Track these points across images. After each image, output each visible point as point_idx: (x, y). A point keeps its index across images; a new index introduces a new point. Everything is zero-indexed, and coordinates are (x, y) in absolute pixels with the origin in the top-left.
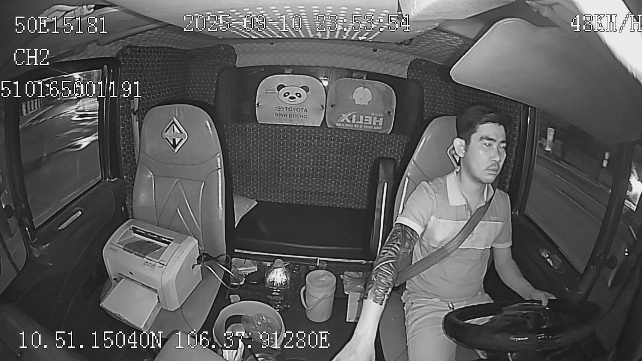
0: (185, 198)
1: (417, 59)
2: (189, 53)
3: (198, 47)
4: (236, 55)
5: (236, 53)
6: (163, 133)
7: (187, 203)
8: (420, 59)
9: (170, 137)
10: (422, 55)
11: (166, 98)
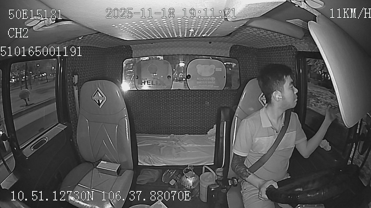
0: (107, 134)
1: (234, 45)
2: (106, 50)
3: (110, 47)
4: (132, 50)
5: (132, 49)
6: (92, 98)
7: (109, 137)
8: (236, 45)
9: (96, 99)
10: (237, 42)
11: (94, 77)
